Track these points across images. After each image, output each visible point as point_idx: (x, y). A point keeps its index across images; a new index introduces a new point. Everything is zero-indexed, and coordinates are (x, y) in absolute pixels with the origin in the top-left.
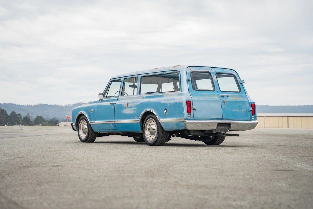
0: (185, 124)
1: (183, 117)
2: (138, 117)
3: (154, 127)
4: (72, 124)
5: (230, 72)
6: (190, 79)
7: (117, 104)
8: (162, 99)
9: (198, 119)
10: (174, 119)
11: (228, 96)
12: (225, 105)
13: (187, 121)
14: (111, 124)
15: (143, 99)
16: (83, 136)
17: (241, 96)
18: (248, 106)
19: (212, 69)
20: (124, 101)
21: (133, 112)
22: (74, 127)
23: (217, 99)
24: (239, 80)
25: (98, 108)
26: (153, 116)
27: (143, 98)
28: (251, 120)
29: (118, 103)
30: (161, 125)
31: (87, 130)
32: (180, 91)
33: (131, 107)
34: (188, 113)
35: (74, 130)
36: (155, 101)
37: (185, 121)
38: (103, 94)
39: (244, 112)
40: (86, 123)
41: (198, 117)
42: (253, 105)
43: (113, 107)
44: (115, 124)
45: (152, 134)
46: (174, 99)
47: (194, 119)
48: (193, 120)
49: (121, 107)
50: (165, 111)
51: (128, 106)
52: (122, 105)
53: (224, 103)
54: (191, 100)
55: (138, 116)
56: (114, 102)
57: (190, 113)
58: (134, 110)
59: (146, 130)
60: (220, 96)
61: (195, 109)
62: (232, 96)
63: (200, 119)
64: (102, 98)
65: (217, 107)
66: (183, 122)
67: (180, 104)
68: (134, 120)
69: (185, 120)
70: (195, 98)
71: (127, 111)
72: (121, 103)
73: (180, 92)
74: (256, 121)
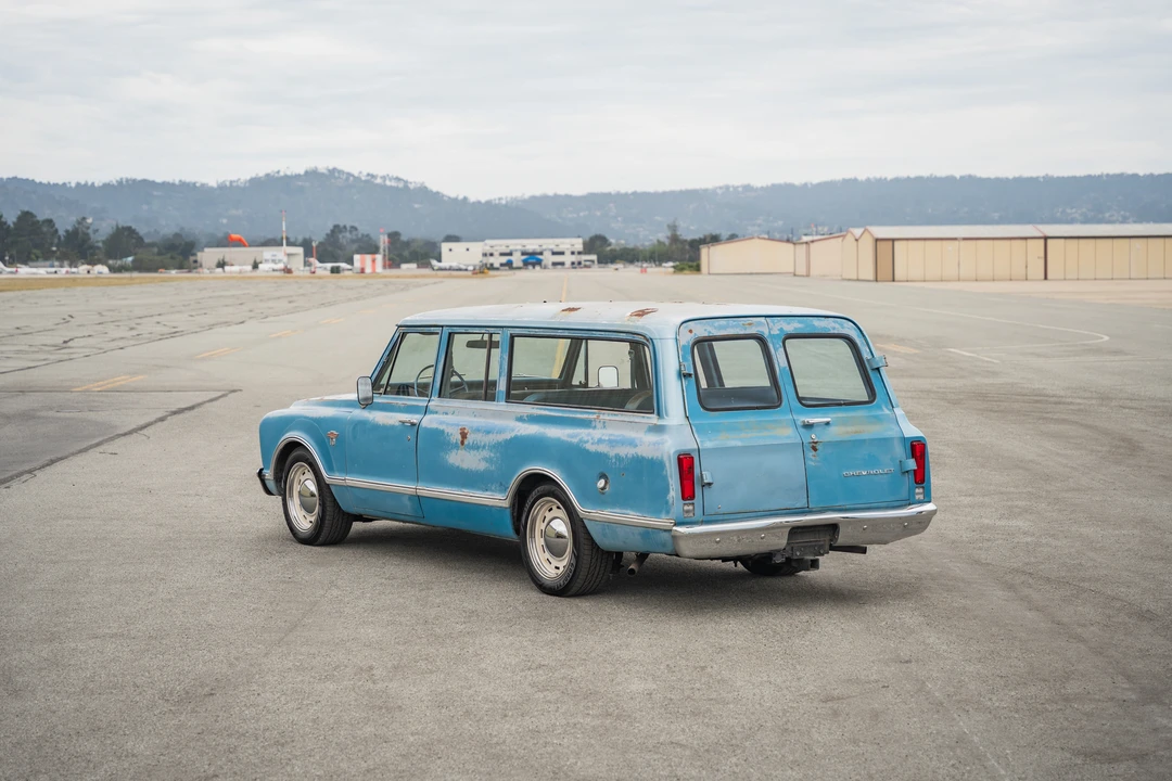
0: (675, 538)
1: (668, 512)
2: (503, 487)
3: (561, 526)
4: (261, 470)
5: (834, 329)
6: (692, 372)
7: (426, 428)
8: (589, 434)
9: (721, 517)
10: (632, 516)
11: (828, 423)
12: (818, 459)
13: (682, 530)
14: (407, 497)
15: (520, 424)
16: (304, 522)
17: (875, 417)
18: (900, 452)
19: (771, 324)
20: (450, 418)
21: (482, 466)
22: (267, 482)
23: (788, 437)
24: (870, 357)
25: (354, 428)
26: (558, 492)
27: (520, 419)
28: (910, 504)
29: (428, 422)
30: (585, 527)
31: (316, 500)
32: (654, 416)
33: (475, 447)
34: (684, 498)
35: (268, 492)
36: (565, 438)
37: (675, 528)
38: (373, 378)
39: (886, 476)
40: (310, 475)
41: (722, 511)
42: (918, 449)
43: (411, 436)
44: (418, 499)
45: (554, 550)
46: (632, 443)
47: (705, 518)
48: (703, 523)
49: (438, 439)
50: (601, 483)
51: (466, 442)
52: (443, 431)
53: (815, 449)
54: (694, 450)
55: (501, 484)
56: (415, 418)
57: (693, 497)
58: (485, 459)
59: (532, 536)
60: (799, 423)
61: (710, 484)
62: (844, 422)
63: (726, 517)
64: (371, 394)
65: (790, 467)
66: (665, 531)
67: (655, 466)
68: (487, 494)
69: (675, 525)
70: (708, 444)
71: (462, 461)
72: (441, 427)
73: (653, 419)
74: (929, 507)
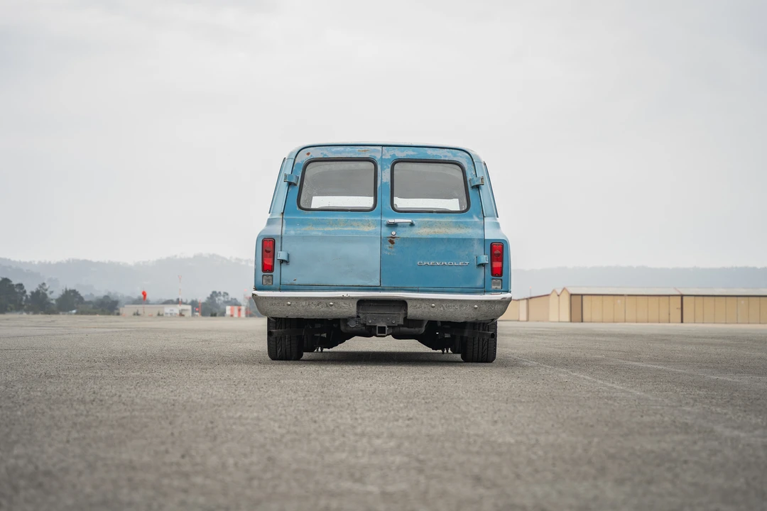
5: (446, 156)
6: (298, 182)
9: (296, 287)
11: (412, 224)
12: (394, 250)
13: (261, 293)
17: (464, 223)
18: (480, 250)
19: (385, 152)
23: (371, 232)
24: (473, 178)
28: (485, 292)
34: (265, 270)
37: (254, 292)
39: (460, 268)
41: (297, 282)
42: (498, 251)
47: (282, 287)
48: (280, 290)
53: (392, 242)
54: (277, 236)
57: (272, 270)
60: (385, 223)
61: (286, 262)
63: (302, 287)
65: (367, 254)
69: (255, 289)
70: (291, 233)
74: (507, 295)
